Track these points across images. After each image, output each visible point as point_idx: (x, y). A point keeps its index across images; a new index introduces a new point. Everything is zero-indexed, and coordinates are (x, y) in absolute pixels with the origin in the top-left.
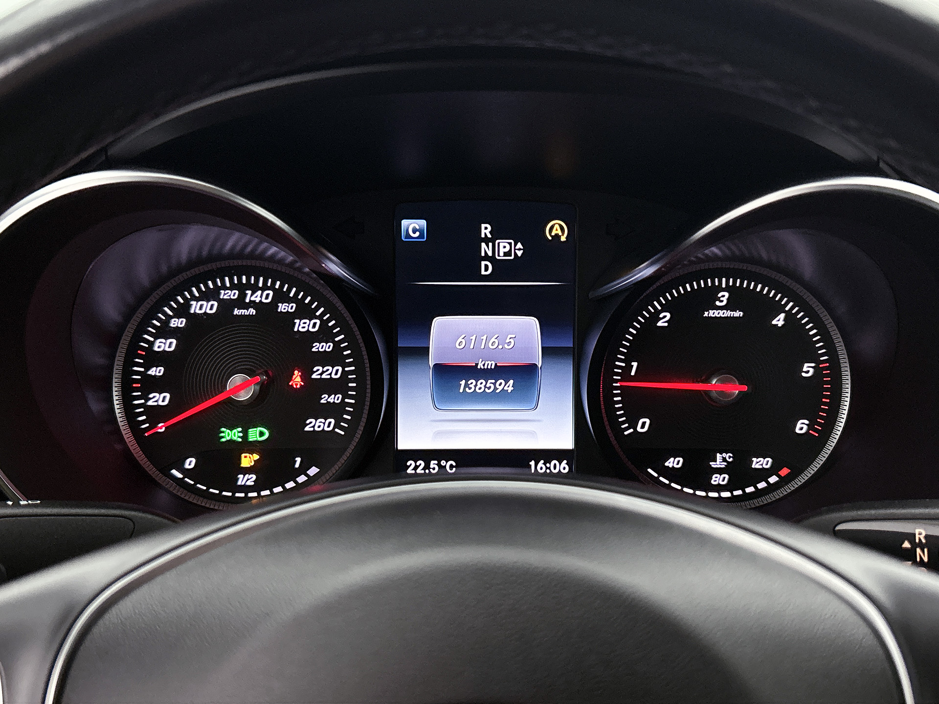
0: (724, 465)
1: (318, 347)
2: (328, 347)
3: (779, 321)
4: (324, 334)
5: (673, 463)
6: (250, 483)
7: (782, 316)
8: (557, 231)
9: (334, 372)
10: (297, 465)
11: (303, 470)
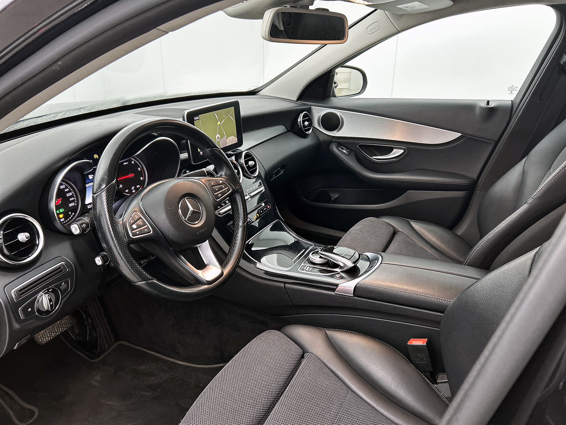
0: (134, 189)
1: (66, 190)
2: (68, 190)
3: (133, 162)
4: (66, 188)
5: (127, 191)
6: (63, 220)
7: (133, 161)
8: (96, 157)
9: (70, 194)
10: (70, 214)
11: (71, 214)
